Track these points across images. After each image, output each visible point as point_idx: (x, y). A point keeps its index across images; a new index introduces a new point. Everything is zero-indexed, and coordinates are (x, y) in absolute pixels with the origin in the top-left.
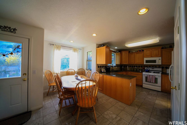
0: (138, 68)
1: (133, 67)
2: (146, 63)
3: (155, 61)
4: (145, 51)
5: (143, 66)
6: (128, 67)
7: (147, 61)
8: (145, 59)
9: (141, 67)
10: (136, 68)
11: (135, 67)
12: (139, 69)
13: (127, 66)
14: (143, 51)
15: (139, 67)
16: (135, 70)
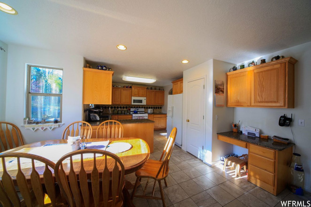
0: (122, 109)
1: (116, 109)
2: (134, 102)
3: (141, 101)
4: (133, 88)
5: (129, 107)
6: (110, 108)
7: (135, 101)
8: (133, 98)
9: (126, 108)
10: (120, 109)
11: (118, 108)
12: (125, 111)
13: (108, 107)
14: (131, 87)
15: (124, 108)
16: (120, 112)
